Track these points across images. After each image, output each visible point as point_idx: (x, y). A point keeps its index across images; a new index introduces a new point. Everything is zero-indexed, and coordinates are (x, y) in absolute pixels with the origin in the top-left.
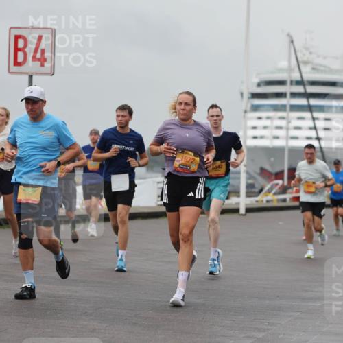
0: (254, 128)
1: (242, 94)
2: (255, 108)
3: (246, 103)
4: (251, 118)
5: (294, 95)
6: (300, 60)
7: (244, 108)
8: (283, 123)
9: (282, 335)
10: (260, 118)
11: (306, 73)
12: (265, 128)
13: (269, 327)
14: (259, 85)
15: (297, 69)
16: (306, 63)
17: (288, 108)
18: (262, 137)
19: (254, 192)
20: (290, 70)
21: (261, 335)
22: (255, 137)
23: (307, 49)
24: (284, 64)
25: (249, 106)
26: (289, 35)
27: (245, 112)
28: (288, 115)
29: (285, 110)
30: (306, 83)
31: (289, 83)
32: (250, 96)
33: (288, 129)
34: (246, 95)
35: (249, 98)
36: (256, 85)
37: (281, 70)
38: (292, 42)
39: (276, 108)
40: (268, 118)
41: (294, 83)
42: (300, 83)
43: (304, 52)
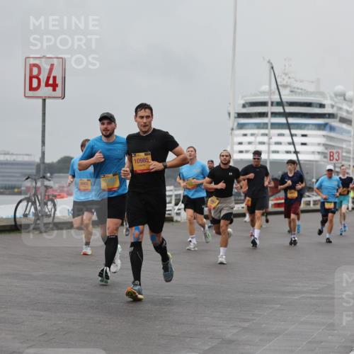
0: (240, 143)
1: (229, 114)
2: (241, 126)
3: (233, 122)
4: (238, 135)
5: (274, 114)
6: (279, 83)
7: (231, 126)
8: (265, 139)
9: (264, 325)
10: (245, 135)
11: (285, 95)
12: (250, 143)
13: (253, 318)
14: (244, 106)
15: (277, 92)
16: (285, 86)
17: (269, 126)
18: (247, 152)
19: (241, 200)
20: (271, 93)
21: (246, 325)
22: (241, 152)
23: (286, 74)
24: (265, 88)
25: (236, 124)
26: (269, 62)
27: (232, 129)
28: (269, 132)
29: (267, 128)
30: (285, 104)
31: (270, 104)
32: (236, 115)
33: (269, 144)
34: (233, 115)
35: (235, 118)
36: (241, 106)
37: (263, 93)
38: (272, 68)
39: (259, 126)
40: (252, 135)
41: (275, 104)
42: (280, 104)
43: (284, 76)
